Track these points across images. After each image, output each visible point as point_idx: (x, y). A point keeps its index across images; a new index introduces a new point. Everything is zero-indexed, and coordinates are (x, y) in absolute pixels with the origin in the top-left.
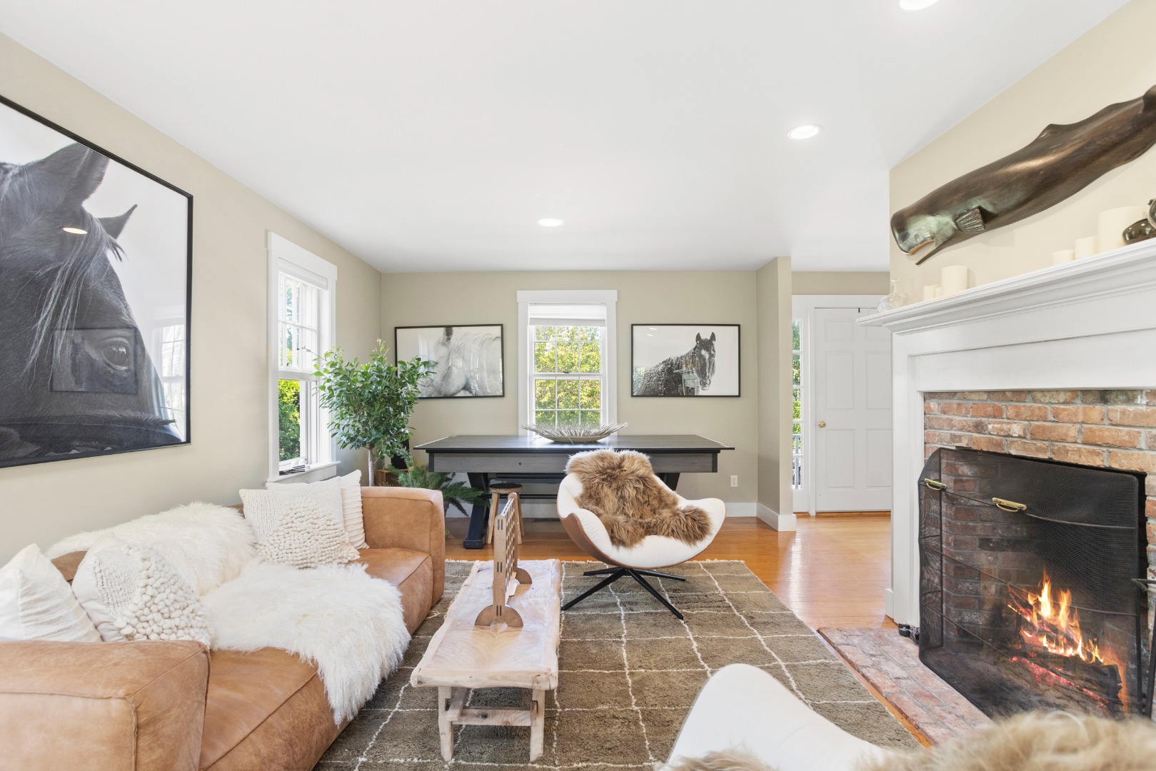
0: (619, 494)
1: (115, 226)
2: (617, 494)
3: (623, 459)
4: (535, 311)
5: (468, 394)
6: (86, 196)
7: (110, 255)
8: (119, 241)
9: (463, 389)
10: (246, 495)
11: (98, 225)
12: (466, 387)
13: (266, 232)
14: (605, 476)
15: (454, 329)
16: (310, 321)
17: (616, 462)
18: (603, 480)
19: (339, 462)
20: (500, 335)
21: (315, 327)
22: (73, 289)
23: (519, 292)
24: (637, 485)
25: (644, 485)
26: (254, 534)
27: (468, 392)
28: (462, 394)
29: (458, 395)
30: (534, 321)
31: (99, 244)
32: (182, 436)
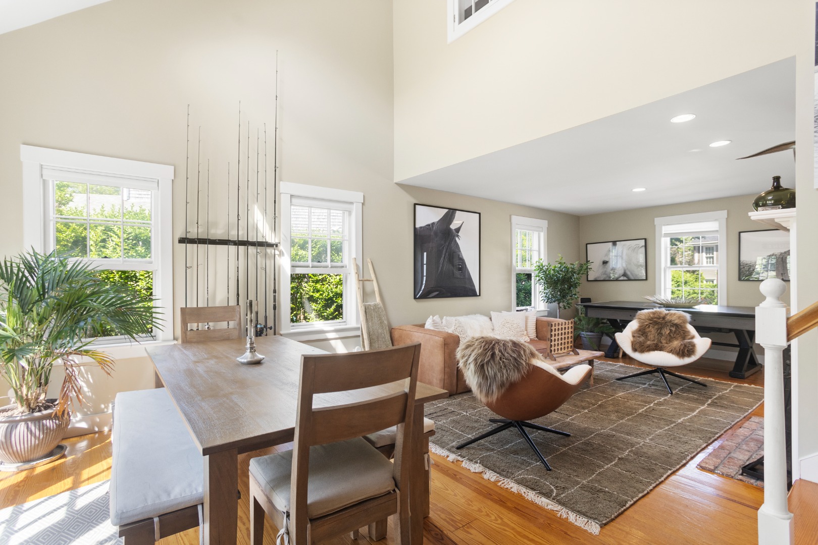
0: (659, 331)
1: (458, 230)
2: (657, 331)
3: (666, 315)
4: (666, 229)
5: (625, 278)
6: (451, 224)
7: (457, 239)
8: (459, 234)
9: (623, 276)
10: (493, 314)
11: (454, 231)
12: (625, 275)
13: (510, 216)
14: (651, 322)
15: (617, 242)
16: (535, 247)
17: (662, 316)
18: (650, 323)
19: (549, 309)
20: (644, 244)
21: (537, 249)
22: (448, 251)
23: (656, 219)
24: (672, 329)
25: (676, 329)
26: (493, 326)
27: (627, 277)
28: (622, 278)
29: (620, 279)
30: (666, 235)
31: (454, 236)
32: (478, 294)
